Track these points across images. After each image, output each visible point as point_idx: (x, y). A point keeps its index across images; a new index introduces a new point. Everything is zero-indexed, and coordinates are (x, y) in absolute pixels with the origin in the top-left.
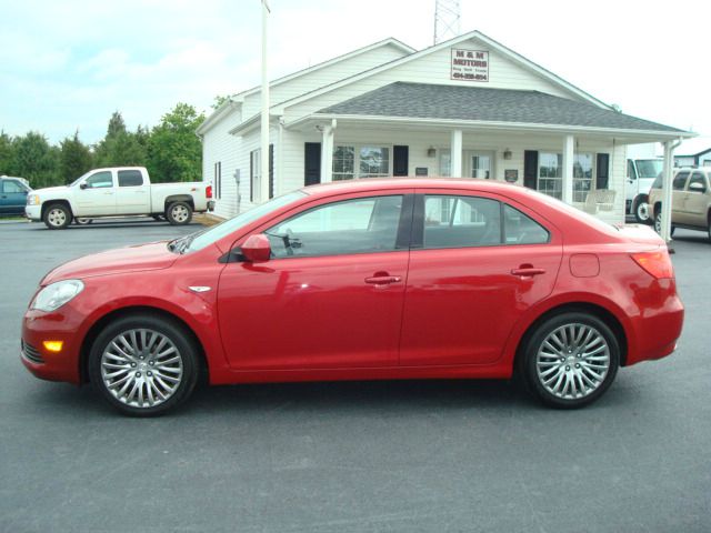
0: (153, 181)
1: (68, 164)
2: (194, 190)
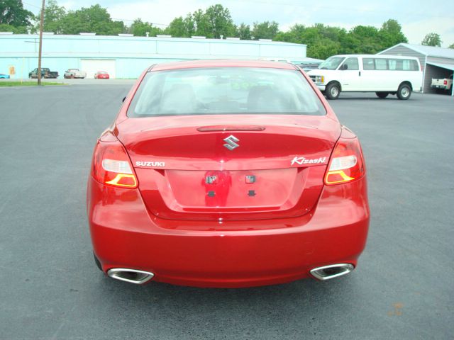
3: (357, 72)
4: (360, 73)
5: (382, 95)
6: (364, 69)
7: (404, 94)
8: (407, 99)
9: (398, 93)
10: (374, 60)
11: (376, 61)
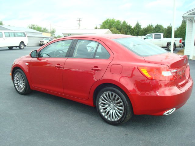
0: (164, 38)
1: (167, 33)
2: (176, 40)
3: (3, 38)
4: (4, 39)
5: (11, 48)
6: (6, 37)
7: (22, 47)
8: (23, 49)
9: (19, 47)
10: (9, 33)
11: (10, 33)
